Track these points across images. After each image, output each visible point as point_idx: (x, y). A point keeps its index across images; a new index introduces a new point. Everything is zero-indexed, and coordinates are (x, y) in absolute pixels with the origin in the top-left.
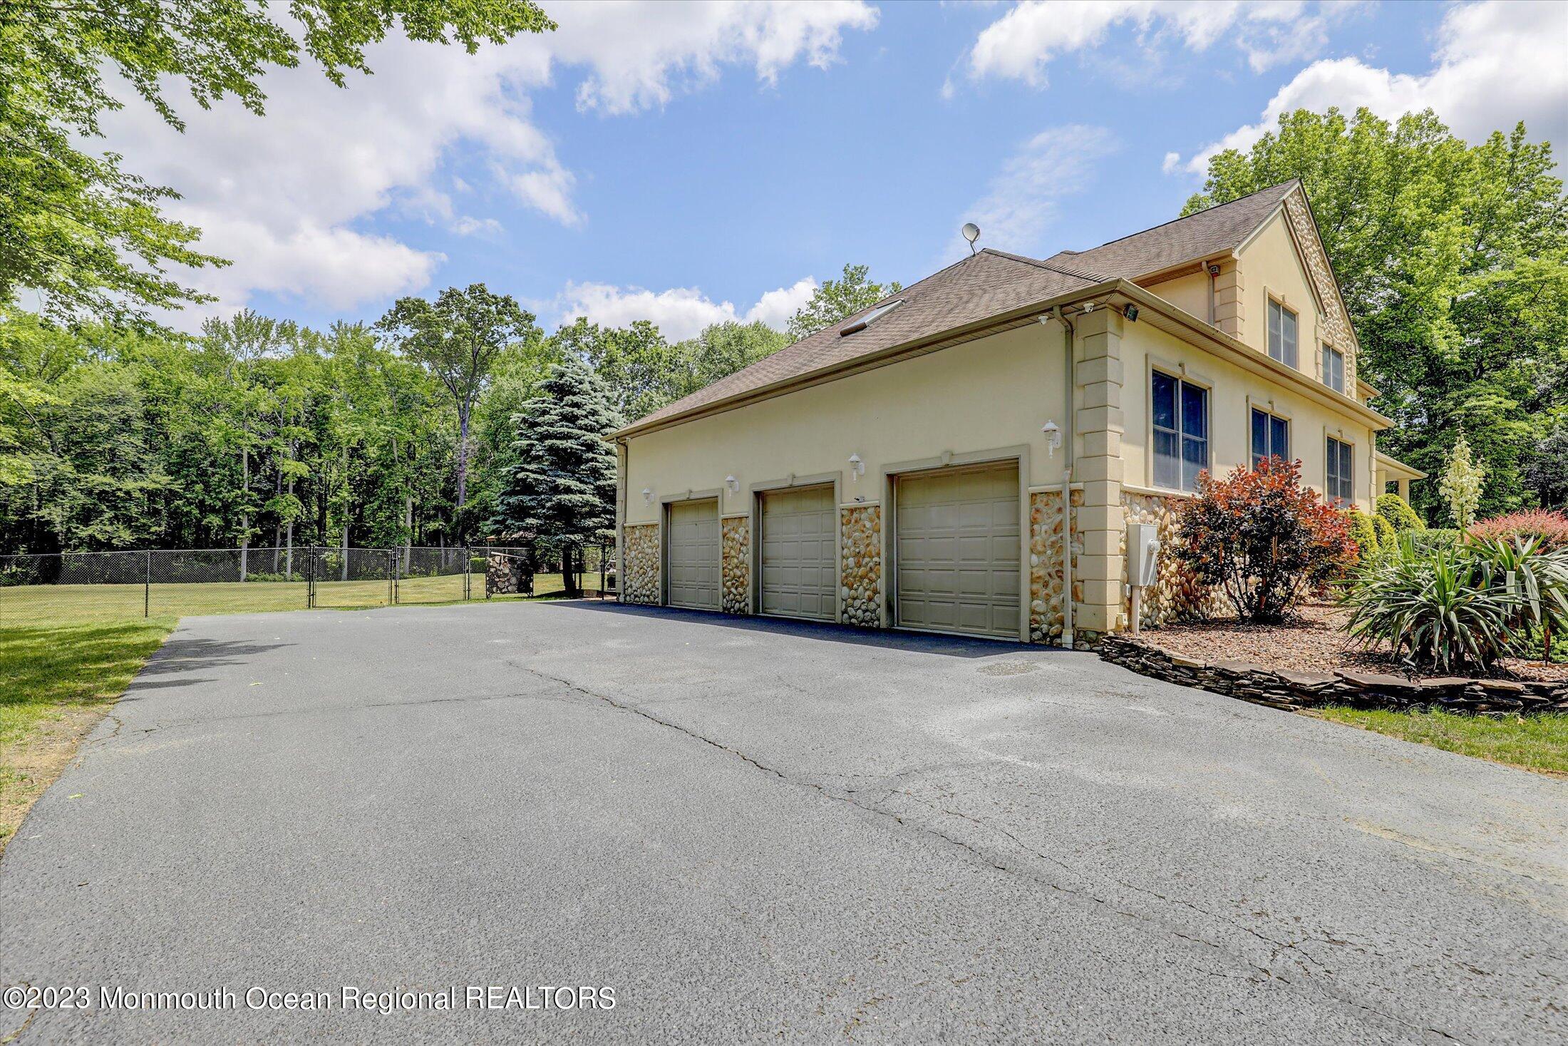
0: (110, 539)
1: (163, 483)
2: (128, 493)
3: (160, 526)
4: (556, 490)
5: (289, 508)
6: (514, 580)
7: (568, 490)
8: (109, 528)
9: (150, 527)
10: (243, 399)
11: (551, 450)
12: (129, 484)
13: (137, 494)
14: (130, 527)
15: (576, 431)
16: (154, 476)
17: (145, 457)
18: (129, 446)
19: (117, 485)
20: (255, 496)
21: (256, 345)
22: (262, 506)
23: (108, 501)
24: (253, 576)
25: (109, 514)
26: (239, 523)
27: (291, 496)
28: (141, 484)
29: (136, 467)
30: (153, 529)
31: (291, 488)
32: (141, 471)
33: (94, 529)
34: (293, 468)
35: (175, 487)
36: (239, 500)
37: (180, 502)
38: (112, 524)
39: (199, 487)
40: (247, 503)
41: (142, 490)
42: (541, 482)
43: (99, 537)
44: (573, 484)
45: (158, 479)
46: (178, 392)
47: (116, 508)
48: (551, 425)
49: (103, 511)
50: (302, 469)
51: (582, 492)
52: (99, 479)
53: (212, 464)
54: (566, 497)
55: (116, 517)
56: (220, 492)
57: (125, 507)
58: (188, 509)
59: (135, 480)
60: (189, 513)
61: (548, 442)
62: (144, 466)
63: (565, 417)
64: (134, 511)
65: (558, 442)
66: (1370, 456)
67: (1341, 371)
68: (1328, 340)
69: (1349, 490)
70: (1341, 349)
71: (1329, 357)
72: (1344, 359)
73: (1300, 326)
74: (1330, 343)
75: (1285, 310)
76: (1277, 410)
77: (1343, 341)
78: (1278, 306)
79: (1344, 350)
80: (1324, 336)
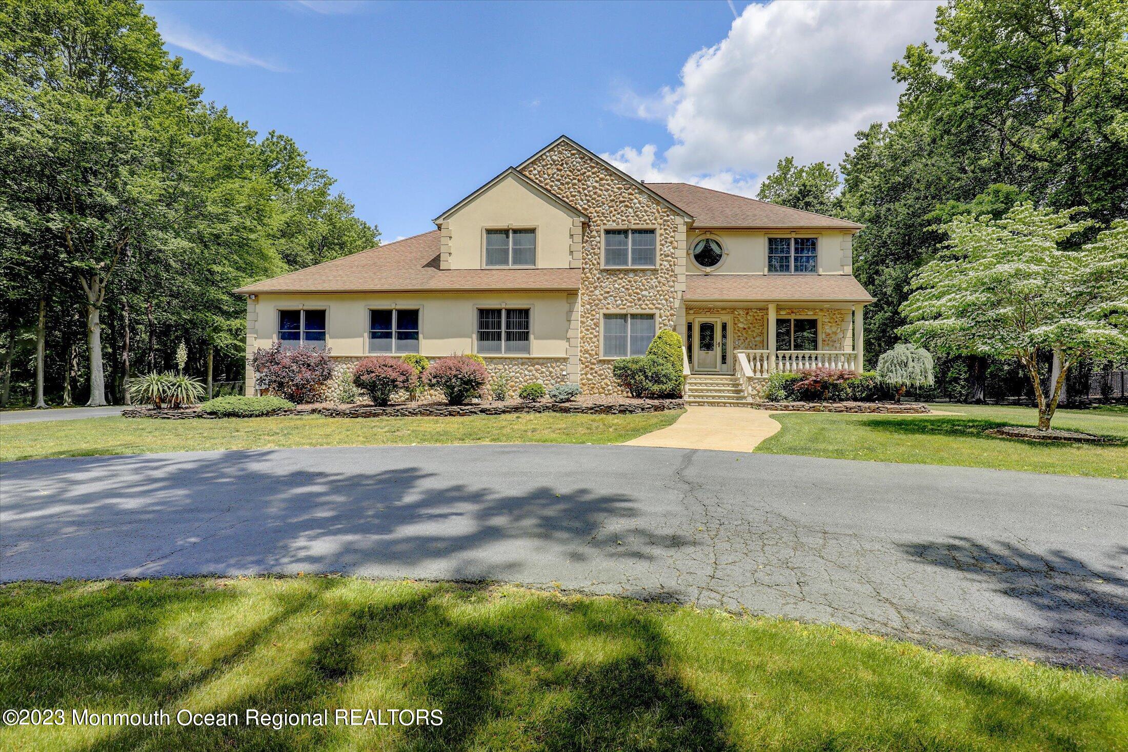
66: (570, 311)
67: (653, 242)
68: (620, 227)
69: (525, 336)
70: (650, 226)
71: (627, 237)
72: (658, 232)
73: (540, 235)
74: (625, 227)
75: (515, 231)
76: (399, 307)
77: (656, 219)
78: (506, 232)
79: (656, 226)
80: (612, 226)
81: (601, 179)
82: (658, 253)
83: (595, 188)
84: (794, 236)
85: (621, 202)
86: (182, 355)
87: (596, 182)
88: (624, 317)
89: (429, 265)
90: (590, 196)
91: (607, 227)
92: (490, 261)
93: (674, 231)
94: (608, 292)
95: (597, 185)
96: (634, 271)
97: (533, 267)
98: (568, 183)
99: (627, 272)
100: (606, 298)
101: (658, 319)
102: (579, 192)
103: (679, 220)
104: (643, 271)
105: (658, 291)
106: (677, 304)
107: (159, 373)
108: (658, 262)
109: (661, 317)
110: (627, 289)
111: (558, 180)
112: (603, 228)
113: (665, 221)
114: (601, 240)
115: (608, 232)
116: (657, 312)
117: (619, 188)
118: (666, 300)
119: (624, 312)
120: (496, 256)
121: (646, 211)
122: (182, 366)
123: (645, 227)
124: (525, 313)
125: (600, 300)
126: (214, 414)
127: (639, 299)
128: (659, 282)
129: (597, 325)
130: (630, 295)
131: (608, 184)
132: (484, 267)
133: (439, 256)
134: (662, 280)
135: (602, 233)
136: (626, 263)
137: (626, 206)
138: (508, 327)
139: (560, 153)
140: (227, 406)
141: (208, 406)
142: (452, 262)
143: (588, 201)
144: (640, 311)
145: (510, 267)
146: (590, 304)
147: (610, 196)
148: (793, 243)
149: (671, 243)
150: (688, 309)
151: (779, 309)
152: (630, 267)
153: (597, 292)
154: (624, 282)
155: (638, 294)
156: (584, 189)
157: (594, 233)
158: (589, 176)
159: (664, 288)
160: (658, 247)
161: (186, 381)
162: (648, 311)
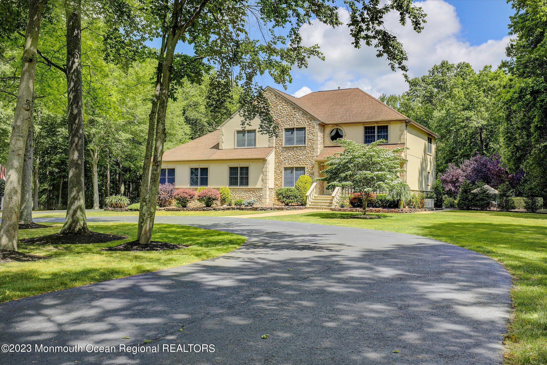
66: (263, 167)
67: (305, 134)
68: (291, 127)
69: (247, 179)
70: (303, 126)
71: (294, 132)
72: (307, 129)
73: (257, 133)
74: (293, 127)
75: (248, 132)
76: (201, 167)
77: (305, 123)
78: (244, 132)
79: (306, 126)
80: (288, 127)
81: (283, 105)
82: (307, 139)
84: (377, 125)
85: (291, 115)
86: (122, 188)
87: (281, 107)
88: (292, 169)
89: (214, 147)
90: (279, 113)
91: (286, 127)
92: (238, 145)
93: (313, 128)
94: (286, 157)
95: (281, 108)
96: (297, 147)
97: (254, 147)
99: (294, 148)
100: (285, 160)
101: (306, 170)
102: (274, 112)
103: (315, 123)
104: (300, 147)
105: (306, 156)
106: (314, 162)
107: (116, 195)
108: (307, 143)
109: (307, 168)
110: (293, 156)
112: (283, 128)
113: (309, 123)
114: (283, 133)
115: (286, 130)
116: (306, 166)
117: (291, 109)
118: (310, 160)
119: (292, 166)
120: (240, 144)
121: (301, 119)
122: (123, 192)
123: (301, 126)
124: (247, 168)
125: (282, 161)
126: (131, 210)
127: (298, 160)
128: (307, 152)
129: (281, 172)
130: (294, 159)
131: (286, 108)
132: (236, 147)
133: (218, 144)
134: (308, 151)
135: (284, 130)
136: (294, 144)
137: (293, 117)
138: (241, 175)
139: (267, 94)
140: (135, 207)
141: (129, 207)
142: (223, 146)
143: (278, 116)
144: (298, 166)
145: (246, 147)
146: (278, 163)
147: (287, 113)
148: (377, 128)
149: (312, 133)
150: (319, 165)
152: (295, 146)
153: (281, 157)
154: (292, 153)
155: (298, 158)
156: (276, 110)
157: (280, 130)
158: (278, 104)
159: (309, 155)
160: (307, 136)
161: (124, 198)
162: (302, 166)
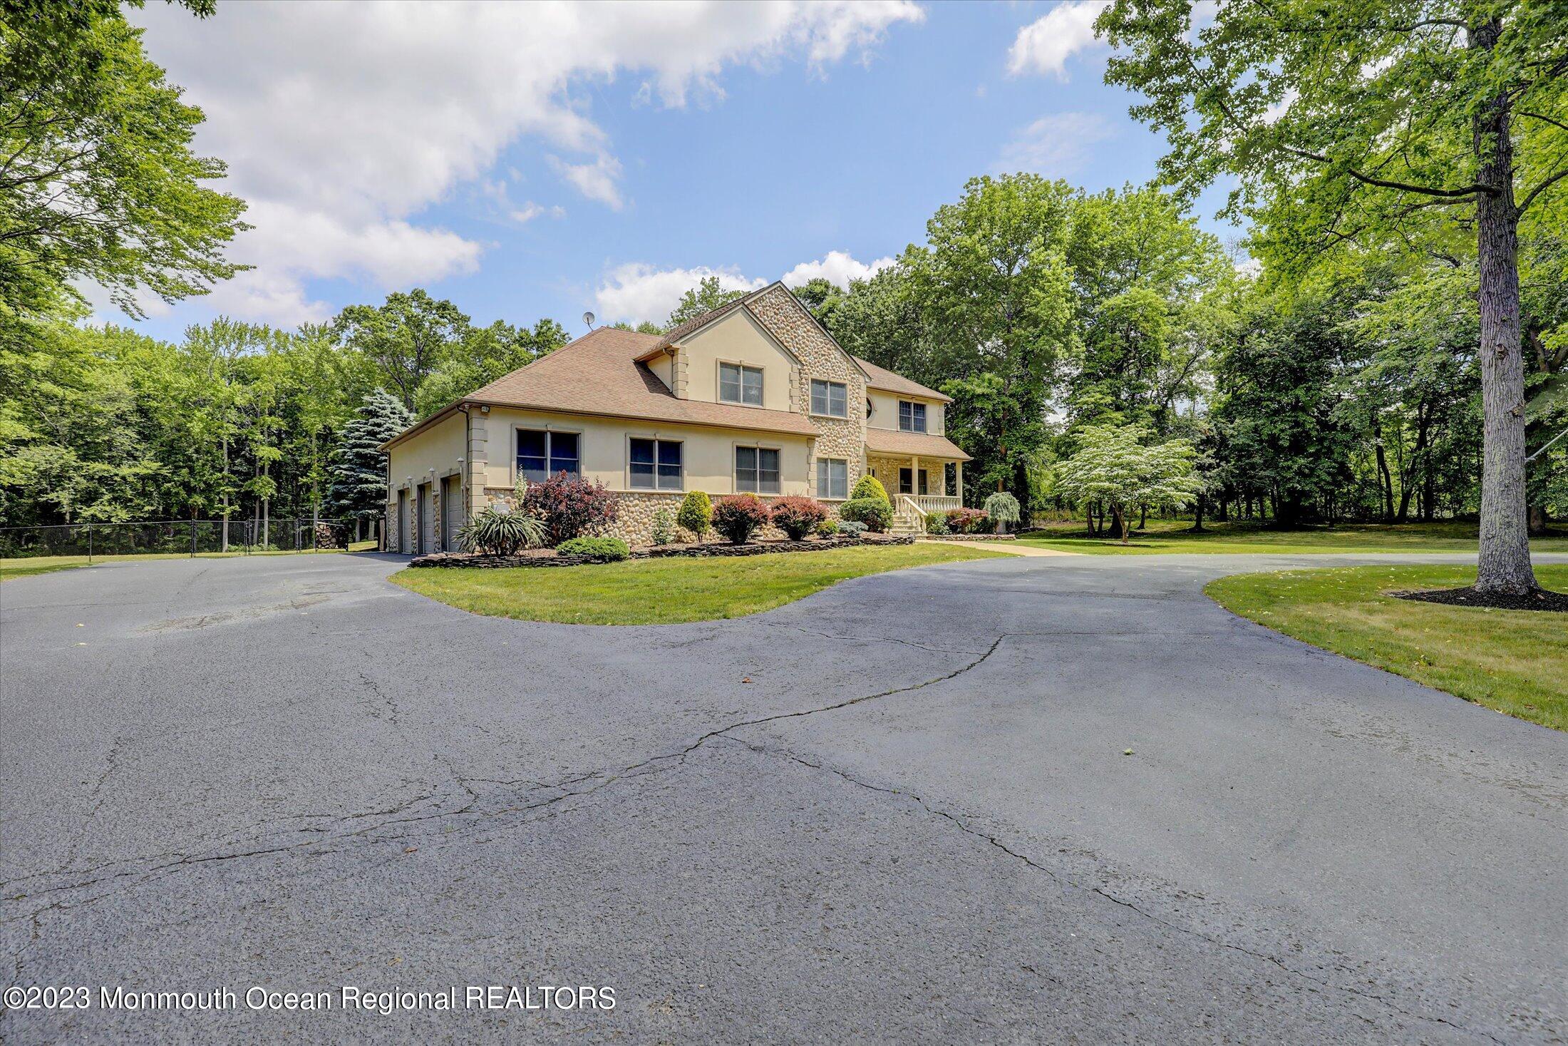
0: (110, 517)
1: (154, 468)
2: (124, 478)
3: (152, 505)
4: (361, 481)
5: (265, 487)
6: (334, 540)
7: (367, 481)
8: (108, 508)
9: (143, 506)
10: (220, 395)
11: (358, 455)
12: (125, 470)
13: (131, 479)
14: (126, 507)
15: (376, 443)
16: (145, 463)
17: (138, 446)
18: (125, 438)
19: (113, 470)
20: (234, 478)
21: (233, 346)
22: (242, 486)
23: (107, 485)
24: (233, 547)
25: (108, 496)
26: (221, 501)
27: (266, 477)
28: (136, 470)
29: (131, 455)
30: (147, 508)
31: (266, 470)
32: (135, 458)
33: (95, 510)
34: (268, 453)
35: (164, 472)
36: (221, 481)
37: (169, 485)
38: (110, 504)
39: (185, 471)
40: (227, 484)
41: (136, 475)
42: (351, 476)
43: (100, 515)
44: (371, 477)
45: (148, 466)
46: (166, 389)
47: (113, 491)
48: (360, 438)
49: (103, 494)
50: (276, 454)
51: (378, 482)
52: (98, 467)
53: (197, 451)
54: (365, 486)
55: (115, 499)
56: (204, 475)
57: (122, 491)
58: (176, 490)
59: (130, 467)
60: (177, 494)
61: (355, 450)
62: (138, 454)
63: (369, 433)
64: (129, 493)
65: (361, 450)
66: (810, 454)
67: (844, 396)
68: (822, 378)
69: (775, 477)
70: (843, 381)
71: (826, 388)
72: (848, 387)
73: (767, 374)
74: (826, 379)
75: (746, 368)
76: (664, 438)
77: (846, 375)
78: (737, 367)
79: (846, 382)
80: (817, 376)
81: (808, 331)
82: (848, 405)
83: (803, 337)
84: (914, 401)
85: (823, 355)
87: (804, 332)
88: (825, 461)
91: (813, 377)
92: (724, 397)
93: (859, 388)
95: (805, 335)
96: (832, 420)
97: (762, 407)
98: (783, 328)
99: (828, 420)
101: (849, 465)
102: (792, 339)
103: (862, 379)
104: (838, 420)
105: (849, 440)
106: (861, 452)
108: (849, 414)
109: (851, 463)
110: (828, 436)
111: (775, 324)
112: (810, 376)
113: (852, 378)
114: (808, 387)
115: (814, 381)
116: (848, 459)
117: (821, 342)
118: (855, 449)
119: (826, 456)
120: (730, 393)
121: (839, 367)
123: (839, 380)
124: (775, 452)
127: (836, 446)
128: (849, 432)
130: (830, 442)
131: (812, 337)
132: (720, 402)
134: (851, 430)
135: (810, 382)
136: (826, 412)
137: (826, 359)
138: (762, 466)
139: (776, 297)
142: (689, 392)
143: (799, 349)
144: (836, 457)
145: (742, 404)
147: (815, 348)
148: (912, 406)
149: (857, 398)
150: (870, 458)
151: (920, 461)
152: (829, 416)
154: (826, 429)
155: (835, 441)
156: (795, 337)
157: (803, 381)
158: (798, 325)
159: (853, 438)
160: (849, 401)
162: (842, 457)
